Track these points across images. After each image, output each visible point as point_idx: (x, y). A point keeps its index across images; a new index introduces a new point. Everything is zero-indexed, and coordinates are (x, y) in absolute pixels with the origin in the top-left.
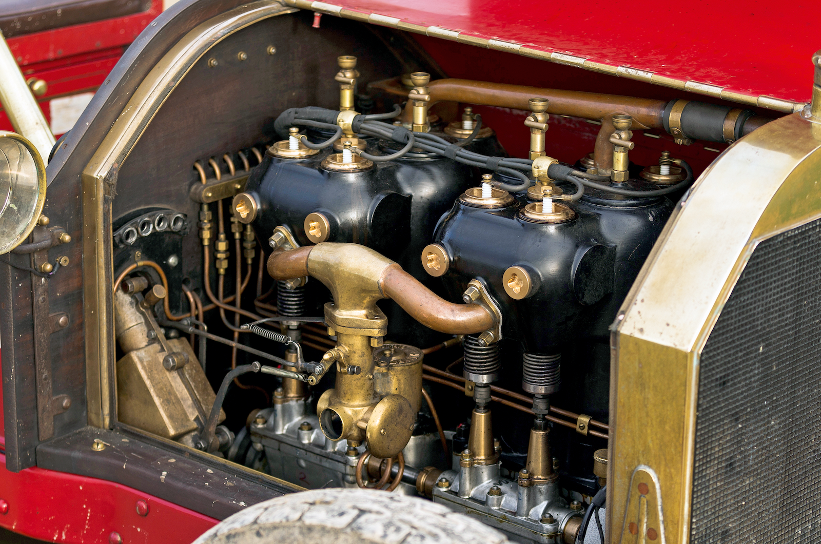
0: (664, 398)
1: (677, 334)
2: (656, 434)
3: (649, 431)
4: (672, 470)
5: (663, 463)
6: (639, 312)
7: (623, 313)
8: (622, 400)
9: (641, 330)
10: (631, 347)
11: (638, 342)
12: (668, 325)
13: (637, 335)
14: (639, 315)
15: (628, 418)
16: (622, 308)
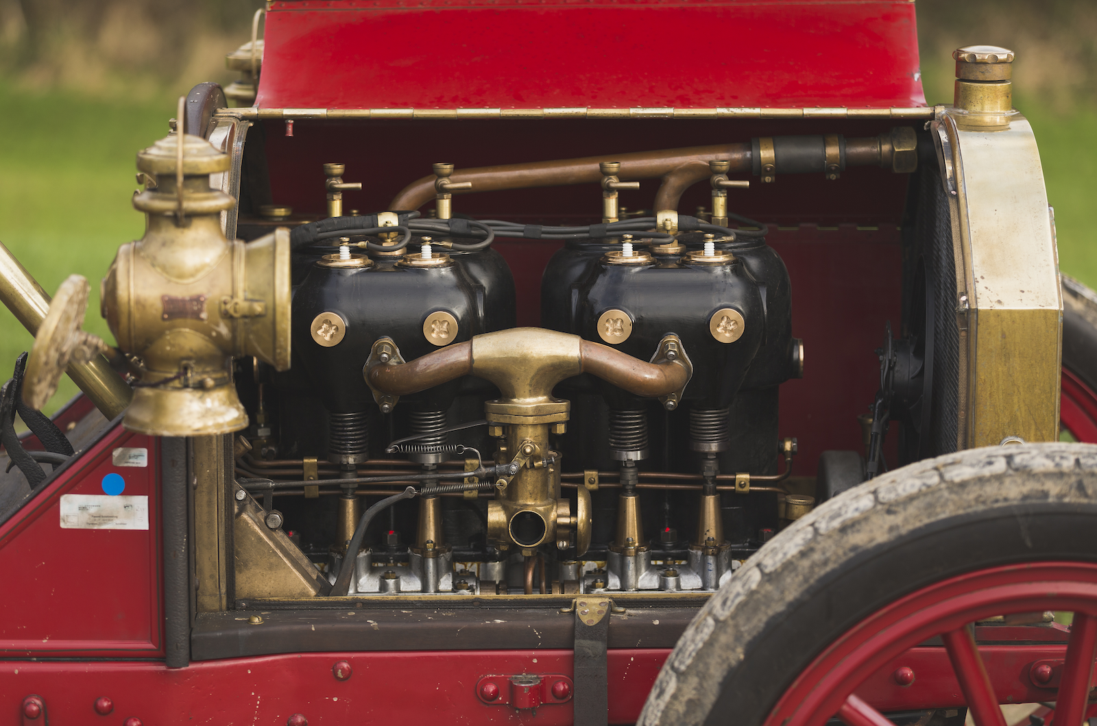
0: (1033, 362)
1: (1038, 297)
2: (1024, 401)
3: (1016, 400)
4: (1044, 432)
5: (1033, 427)
6: (987, 288)
7: (966, 293)
8: (983, 377)
9: (999, 302)
10: (992, 321)
11: (998, 314)
12: (1023, 292)
13: (998, 307)
14: (987, 290)
15: (990, 394)
16: (960, 289)
